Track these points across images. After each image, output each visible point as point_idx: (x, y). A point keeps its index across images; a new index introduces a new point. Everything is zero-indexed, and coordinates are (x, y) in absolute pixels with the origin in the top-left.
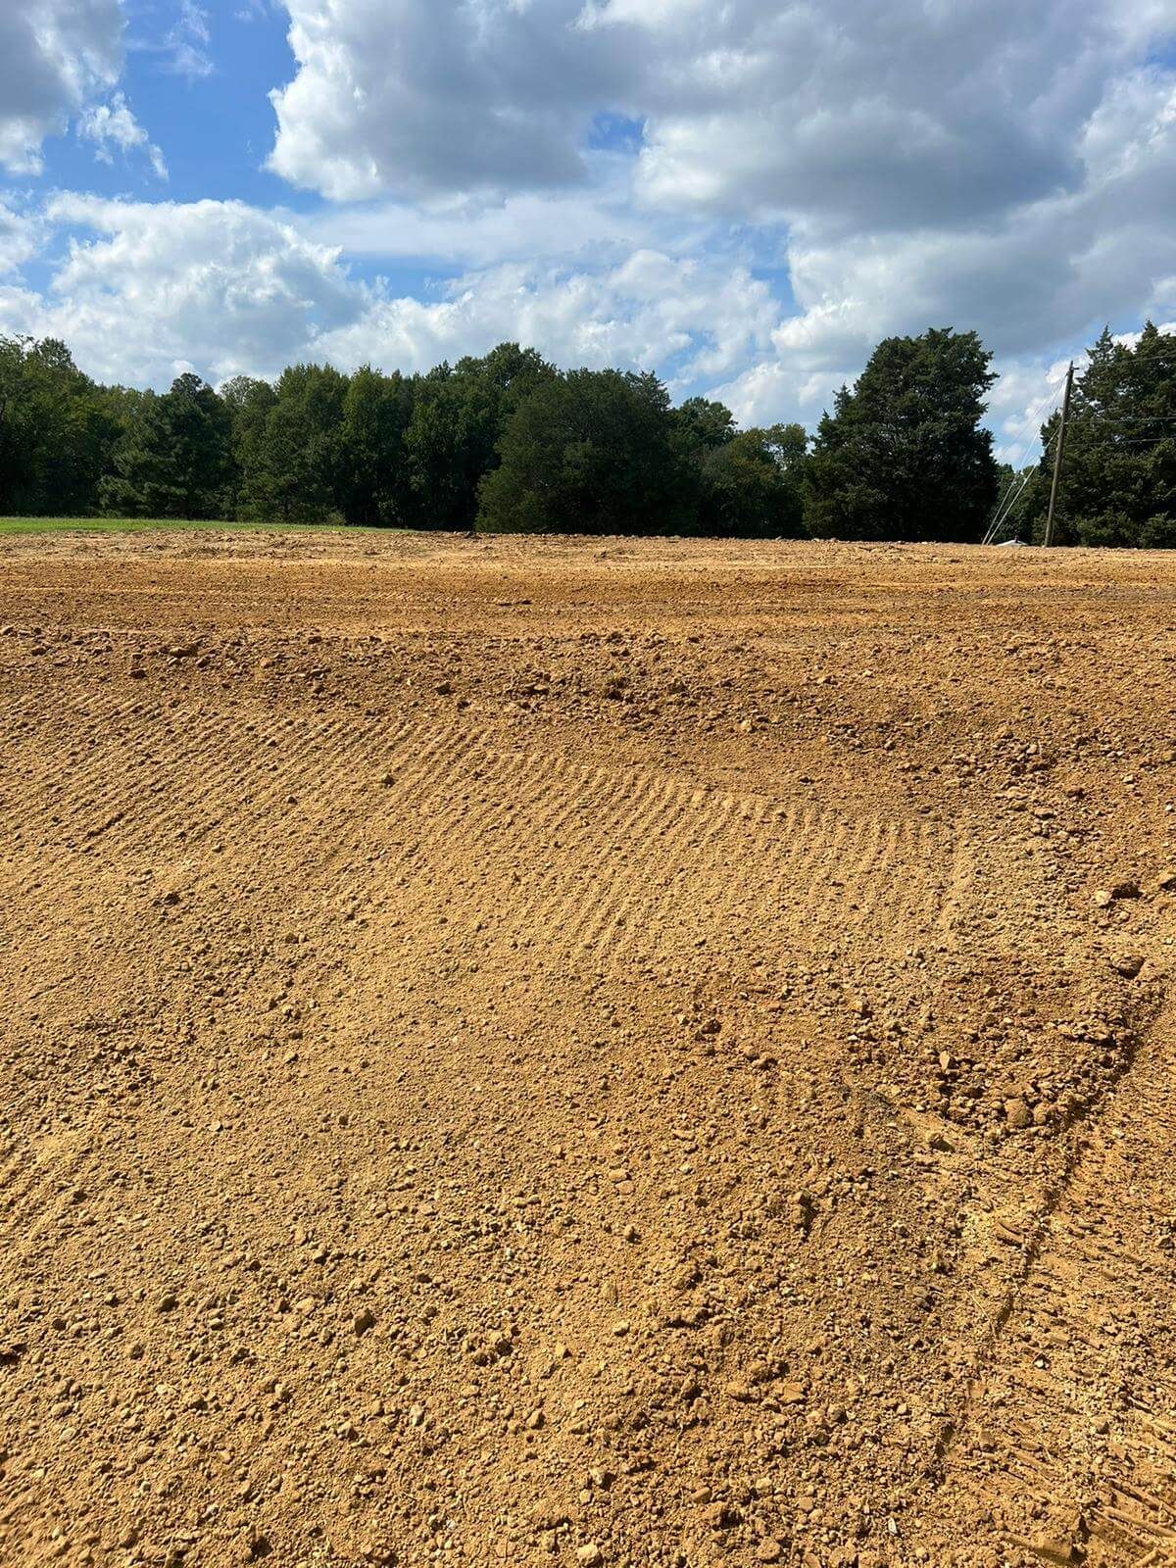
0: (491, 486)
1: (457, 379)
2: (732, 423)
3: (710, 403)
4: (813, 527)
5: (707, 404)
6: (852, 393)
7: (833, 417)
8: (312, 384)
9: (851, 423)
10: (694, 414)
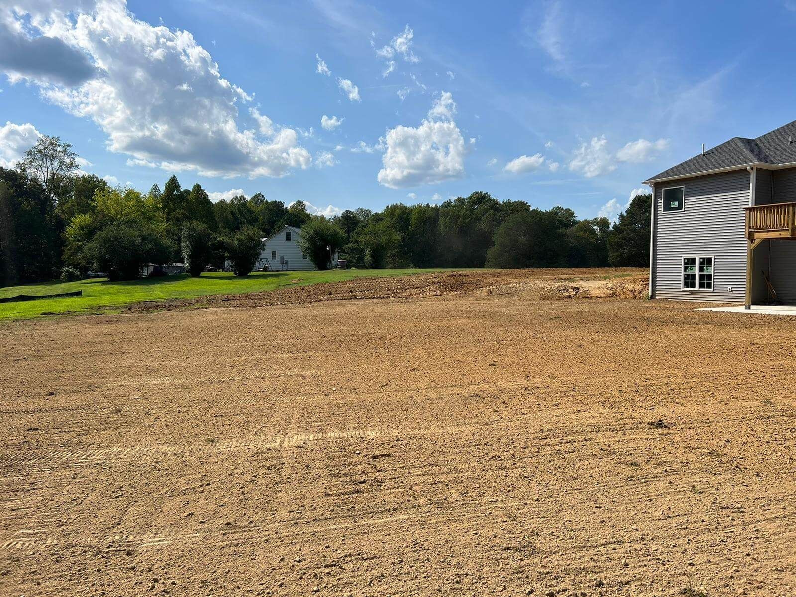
0: (491, 253)
1: (455, 206)
2: (574, 217)
3: (564, 209)
4: (613, 263)
5: (562, 209)
6: (625, 215)
7: (618, 224)
8: (398, 212)
9: (625, 226)
10: (556, 214)
